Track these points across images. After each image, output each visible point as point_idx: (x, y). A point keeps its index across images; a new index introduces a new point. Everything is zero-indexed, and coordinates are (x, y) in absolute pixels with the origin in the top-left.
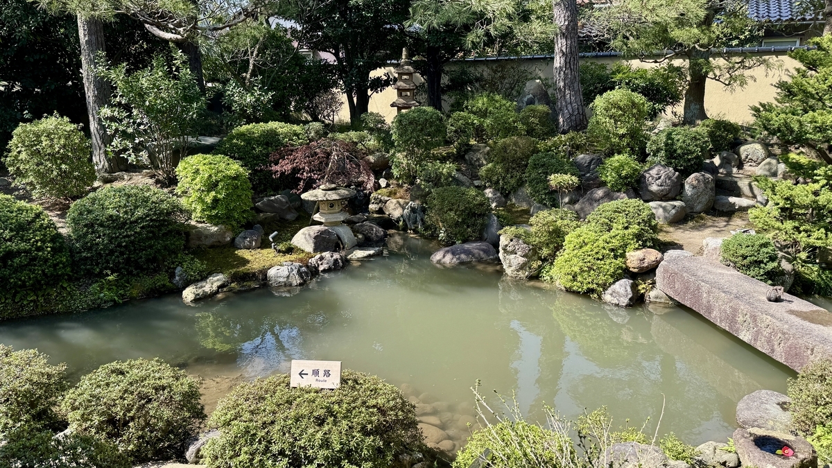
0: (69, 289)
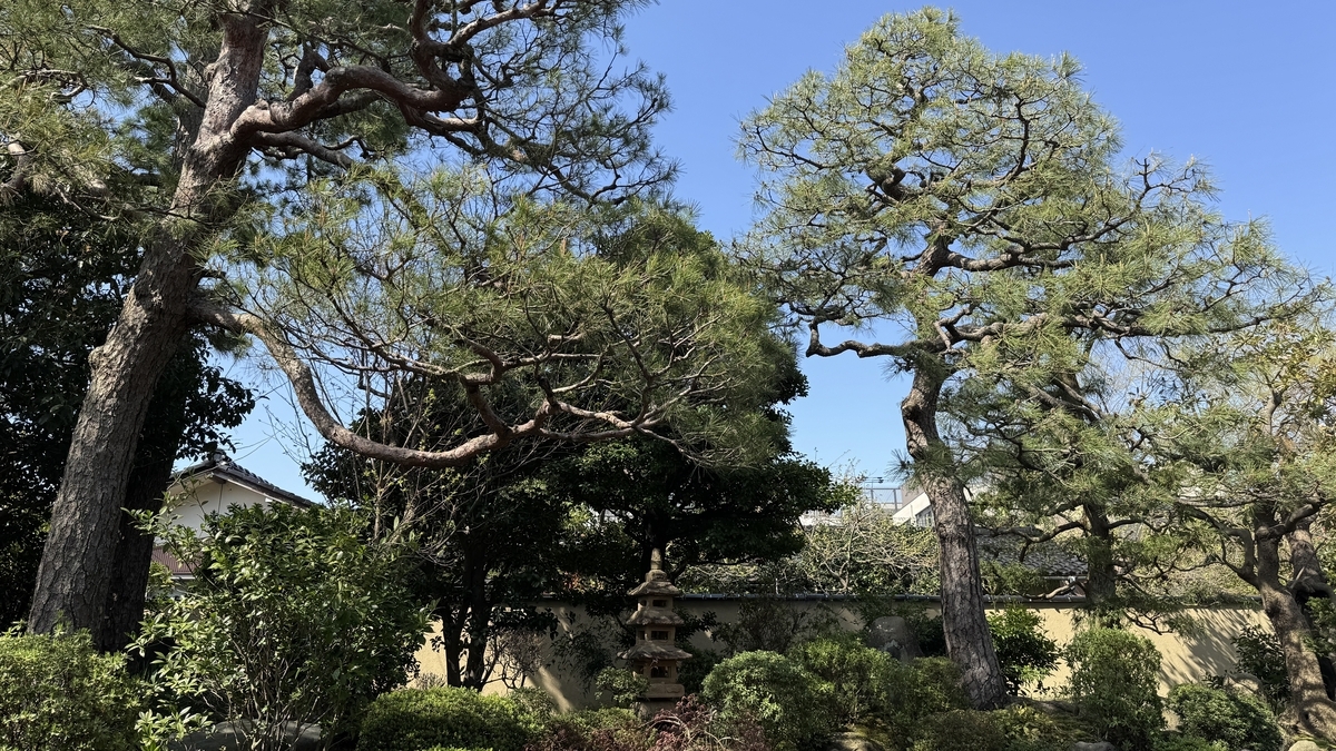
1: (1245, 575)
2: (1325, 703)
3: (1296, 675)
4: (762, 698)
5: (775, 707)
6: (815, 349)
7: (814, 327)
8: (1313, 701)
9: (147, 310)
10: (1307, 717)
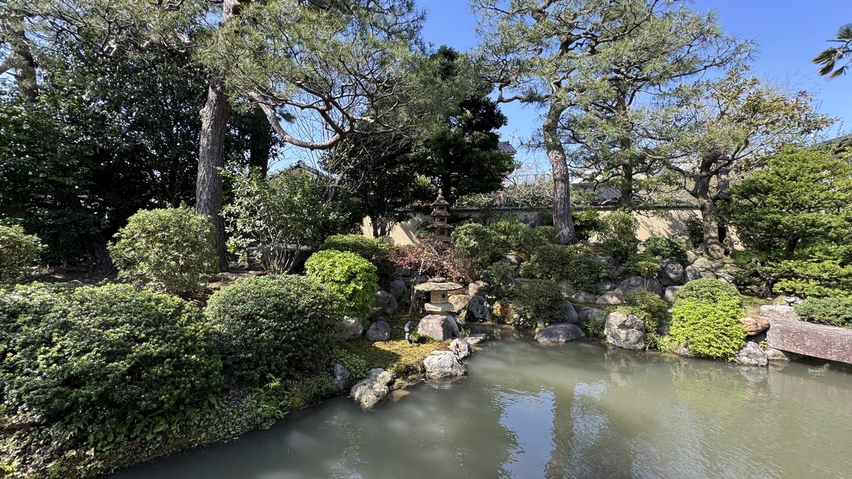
0: (217, 407)
1: (694, 194)
2: (717, 244)
3: (707, 233)
4: (470, 239)
5: (475, 243)
6: (501, 100)
7: (500, 89)
8: (712, 243)
9: (216, 93)
10: (708, 249)
